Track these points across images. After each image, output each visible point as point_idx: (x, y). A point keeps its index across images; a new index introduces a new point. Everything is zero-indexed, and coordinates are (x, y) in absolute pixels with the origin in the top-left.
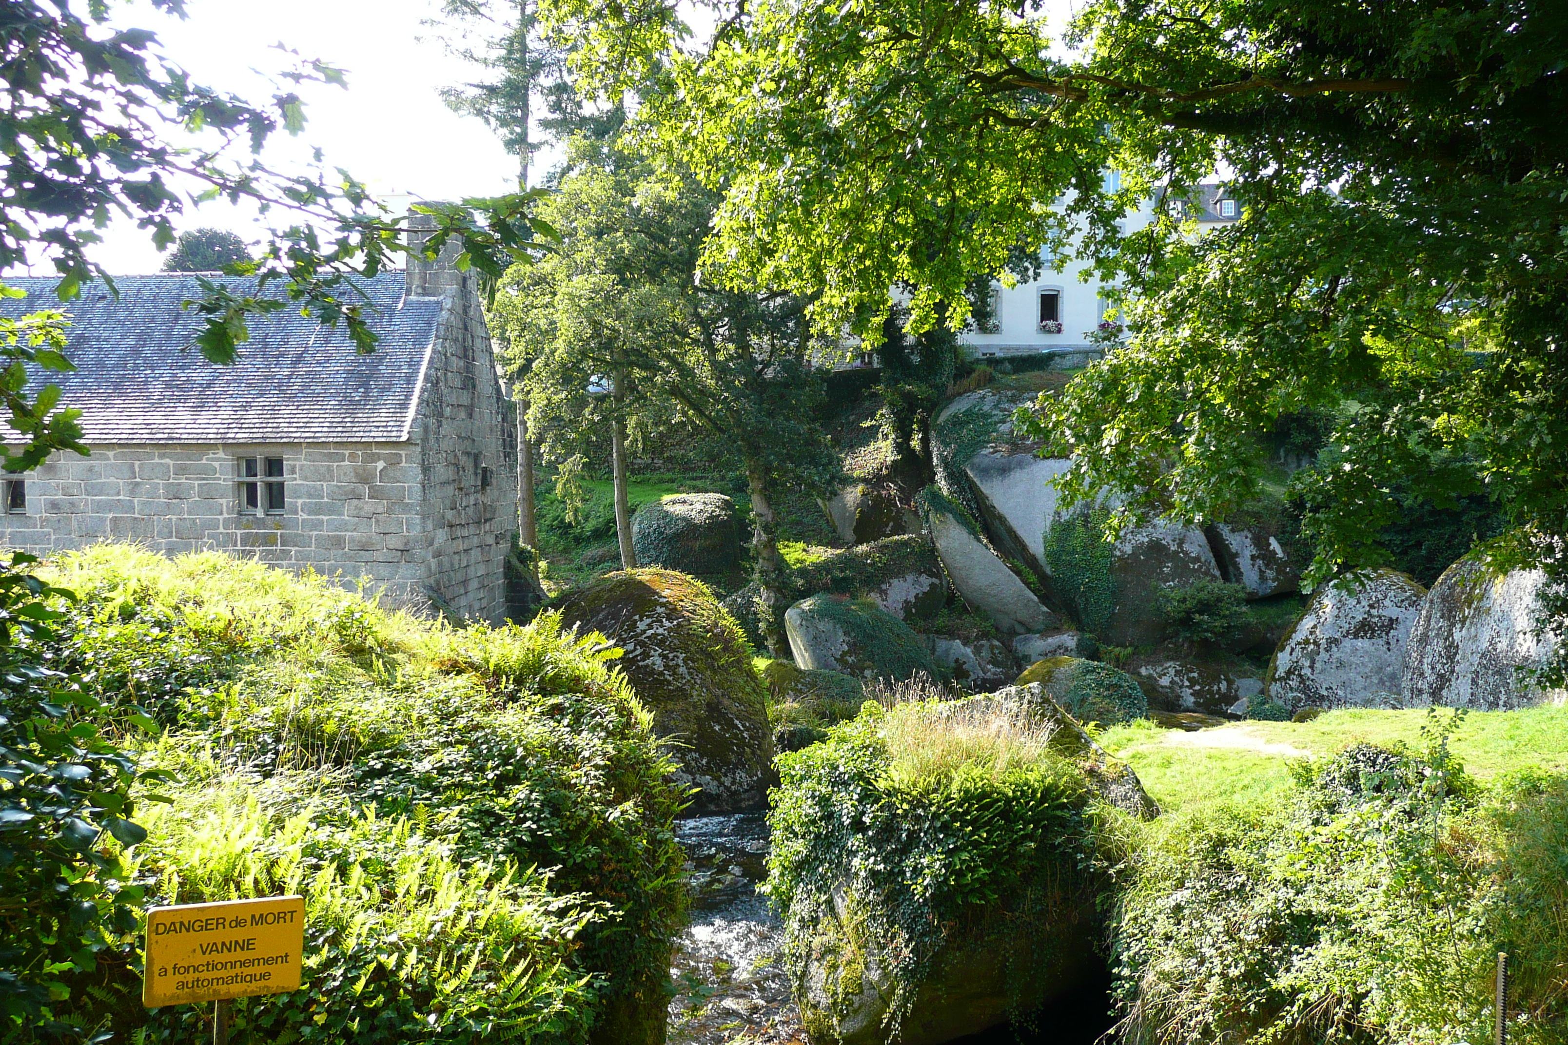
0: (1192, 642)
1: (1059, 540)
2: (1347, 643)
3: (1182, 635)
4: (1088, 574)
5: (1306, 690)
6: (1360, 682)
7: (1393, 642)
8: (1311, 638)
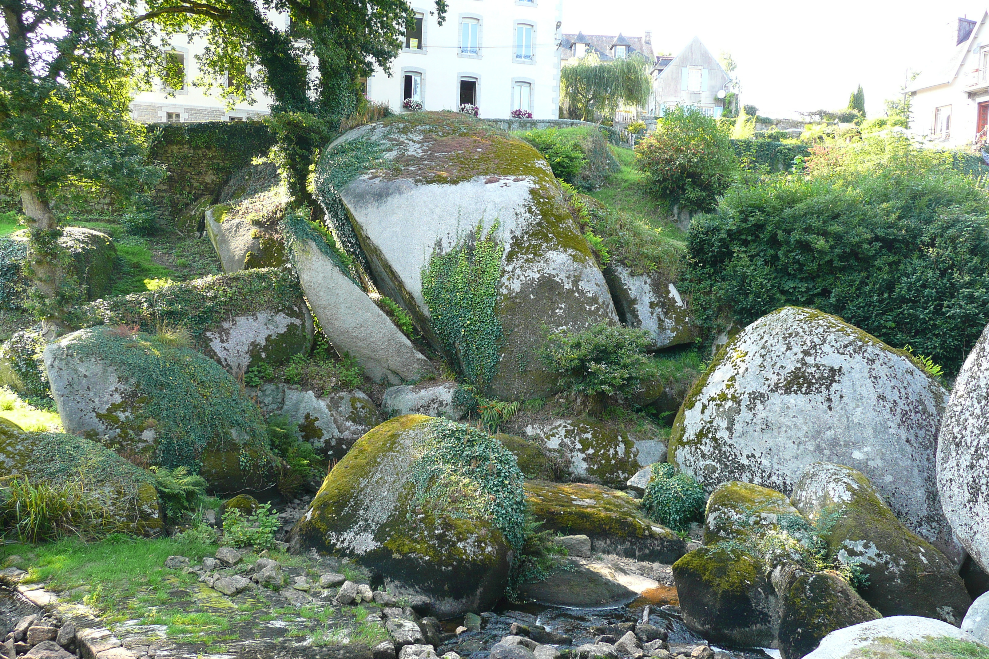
0: (586, 396)
1: (439, 276)
2: (777, 399)
3: (575, 388)
4: (469, 315)
5: (721, 457)
6: (791, 450)
7: (835, 399)
8: (729, 393)
